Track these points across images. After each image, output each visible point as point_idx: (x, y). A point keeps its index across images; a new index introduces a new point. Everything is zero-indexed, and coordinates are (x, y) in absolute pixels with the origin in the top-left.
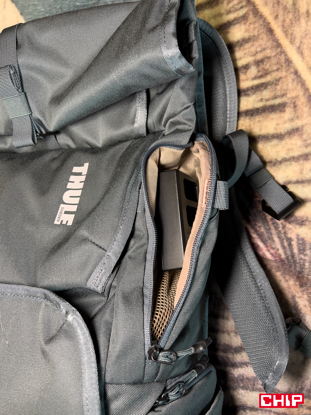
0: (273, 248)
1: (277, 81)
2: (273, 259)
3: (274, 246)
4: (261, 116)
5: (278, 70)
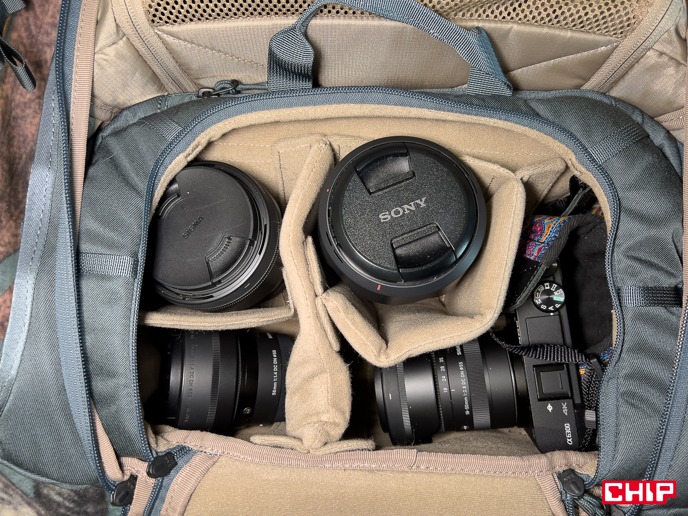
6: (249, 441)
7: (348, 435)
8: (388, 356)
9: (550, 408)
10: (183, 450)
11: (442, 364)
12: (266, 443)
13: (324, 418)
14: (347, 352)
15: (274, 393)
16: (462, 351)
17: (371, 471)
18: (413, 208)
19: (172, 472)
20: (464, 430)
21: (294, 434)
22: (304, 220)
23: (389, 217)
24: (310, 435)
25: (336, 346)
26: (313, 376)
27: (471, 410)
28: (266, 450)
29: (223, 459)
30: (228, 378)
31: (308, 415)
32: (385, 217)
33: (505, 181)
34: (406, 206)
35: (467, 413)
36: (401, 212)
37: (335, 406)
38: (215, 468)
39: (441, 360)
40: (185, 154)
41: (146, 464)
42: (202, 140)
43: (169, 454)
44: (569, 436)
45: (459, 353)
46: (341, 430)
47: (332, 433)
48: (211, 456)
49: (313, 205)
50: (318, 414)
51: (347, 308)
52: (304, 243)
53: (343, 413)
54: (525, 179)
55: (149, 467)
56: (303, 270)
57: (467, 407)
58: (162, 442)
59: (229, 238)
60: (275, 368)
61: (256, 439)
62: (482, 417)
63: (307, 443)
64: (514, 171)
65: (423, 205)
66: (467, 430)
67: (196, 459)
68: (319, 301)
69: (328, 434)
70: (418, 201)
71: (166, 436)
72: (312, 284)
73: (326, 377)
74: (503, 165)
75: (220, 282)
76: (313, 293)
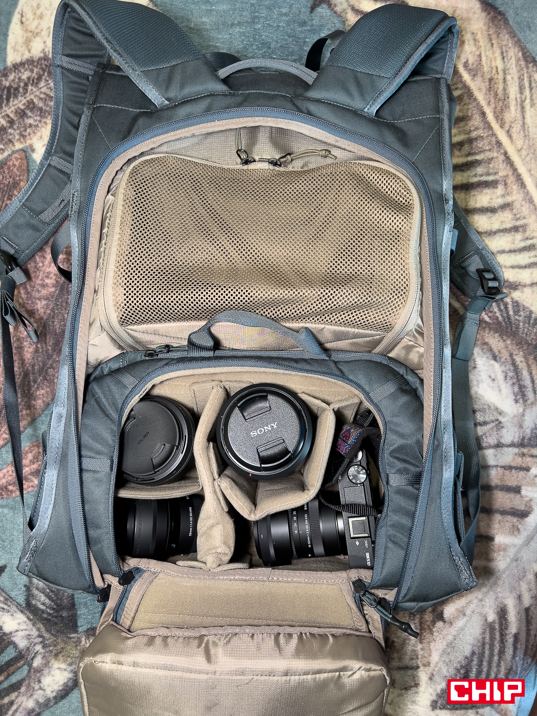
0: (491, 312)
1: (490, 160)
2: (491, 322)
3: (491, 310)
4: (476, 191)
5: (490, 150)
6: (176, 564)
7: (233, 560)
8: (255, 515)
9: (357, 543)
10: (138, 570)
11: (295, 516)
12: (186, 565)
13: (219, 550)
14: (232, 512)
15: (190, 534)
16: (308, 507)
17: (245, 581)
18: (270, 429)
19: (132, 582)
20: (309, 557)
21: (201, 560)
22: (207, 434)
23: (256, 434)
24: (210, 560)
25: (226, 509)
26: (213, 526)
27: (311, 544)
28: (186, 570)
29: (161, 575)
30: (163, 526)
31: (210, 549)
32: (254, 434)
33: (324, 410)
34: (266, 428)
35: (310, 546)
36: (263, 430)
37: (225, 543)
38: (156, 579)
39: (295, 513)
40: (139, 395)
41: (117, 579)
42: (149, 386)
43: (130, 572)
44: (369, 560)
45: (306, 509)
46: (228, 558)
47: (223, 559)
48: (154, 573)
49: (214, 424)
50: (215, 548)
51: (232, 487)
52: (208, 447)
53: (230, 548)
54: (335, 410)
55: (120, 580)
56: (207, 464)
57: (309, 543)
58: (126, 565)
59: (164, 445)
60: (191, 519)
61: (180, 563)
62: (319, 549)
63: (209, 565)
64: (328, 404)
65: (275, 427)
66: (311, 557)
67: (146, 575)
68: (216, 483)
69: (221, 560)
70: (273, 425)
71: (127, 561)
72: (212, 473)
73: (220, 527)
74: (323, 401)
75: (159, 471)
76: (212, 478)
